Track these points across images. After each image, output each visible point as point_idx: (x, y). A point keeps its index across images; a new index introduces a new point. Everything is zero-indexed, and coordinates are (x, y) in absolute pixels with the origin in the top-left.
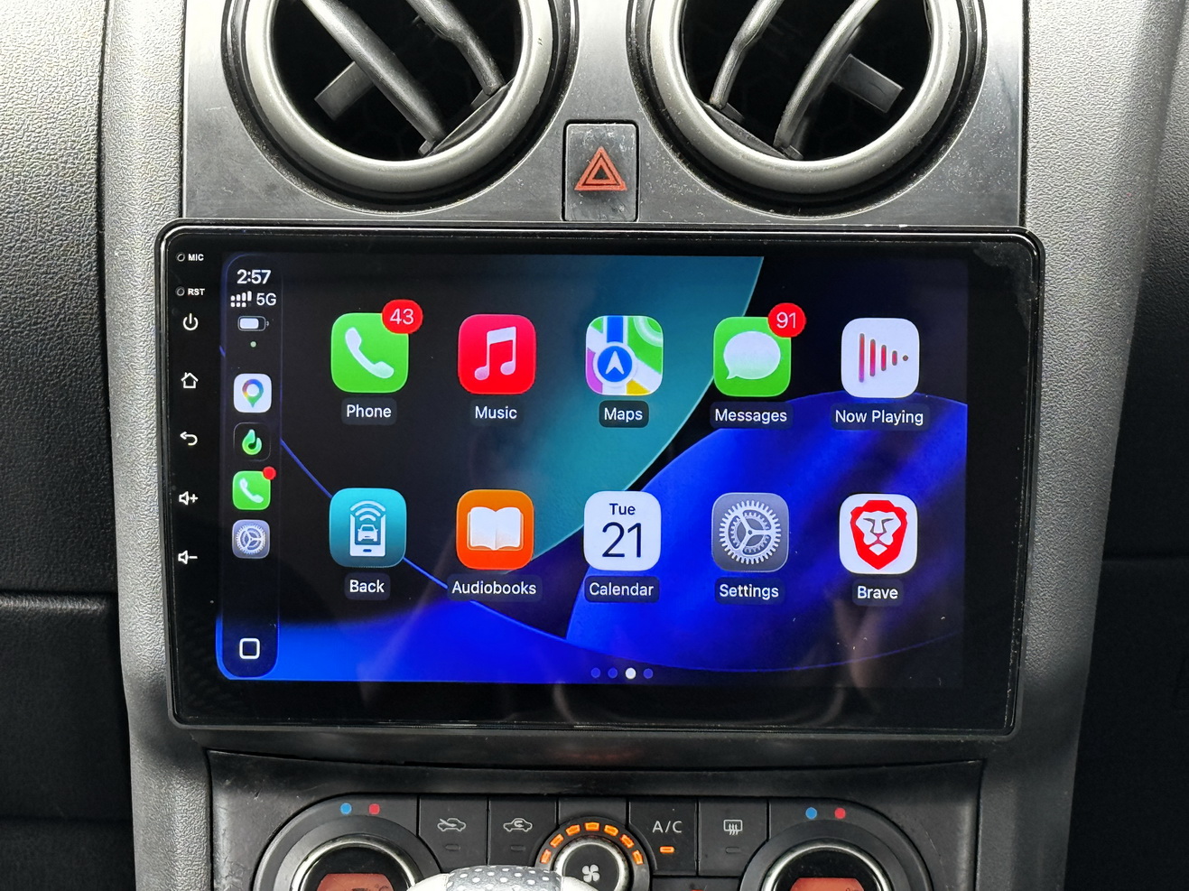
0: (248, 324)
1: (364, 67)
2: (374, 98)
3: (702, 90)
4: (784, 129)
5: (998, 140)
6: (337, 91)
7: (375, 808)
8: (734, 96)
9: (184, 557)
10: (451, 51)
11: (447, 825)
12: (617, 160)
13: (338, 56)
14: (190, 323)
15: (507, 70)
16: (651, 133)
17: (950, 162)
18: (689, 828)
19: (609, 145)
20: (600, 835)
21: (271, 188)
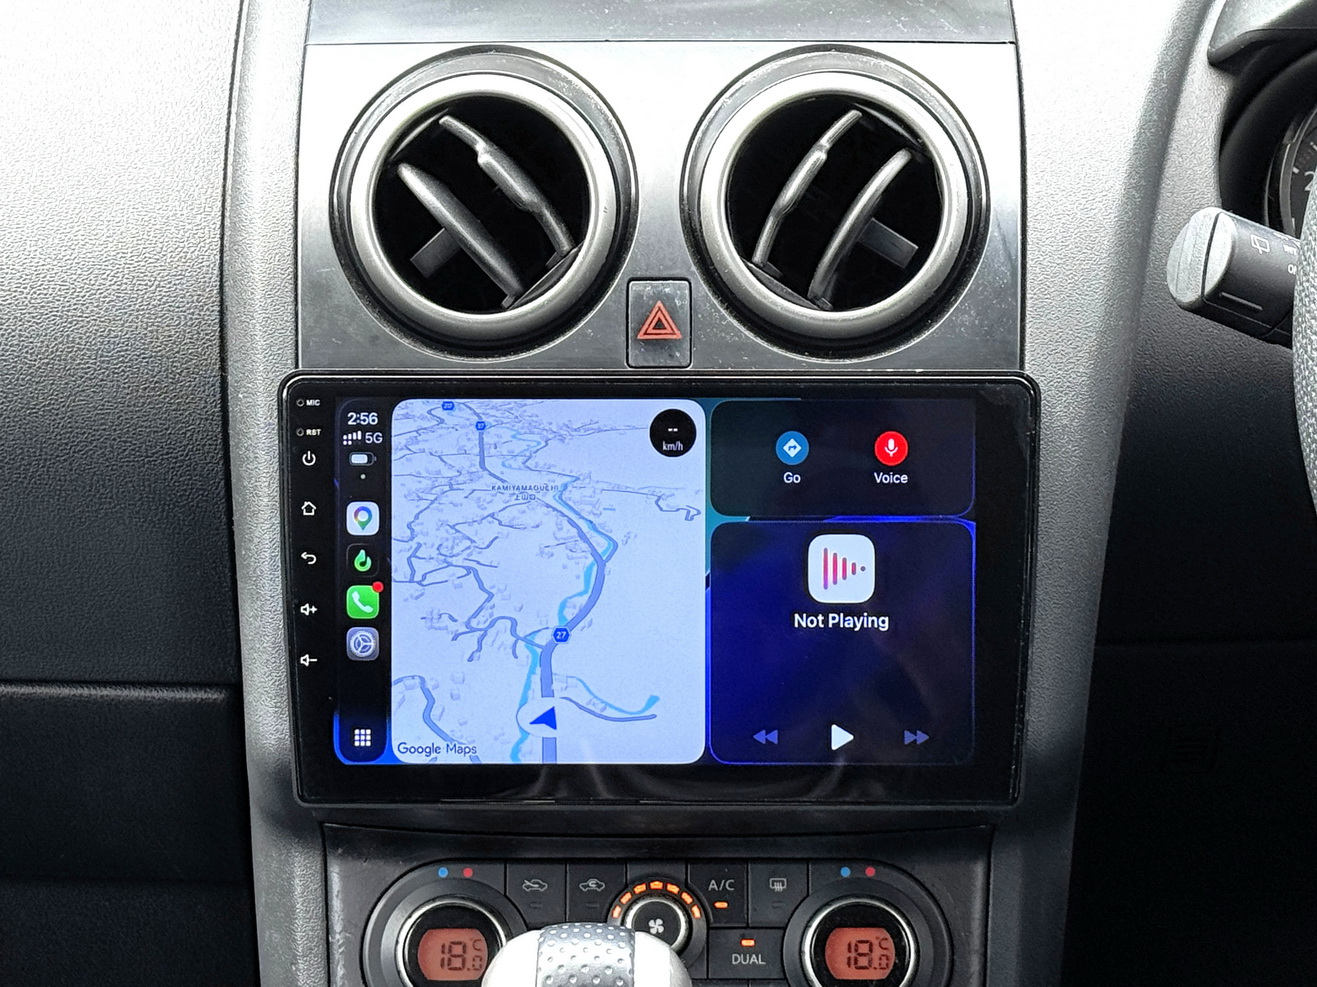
0: (359, 459)
1: (453, 235)
2: (461, 258)
3: (746, 251)
4: (817, 284)
5: (1001, 293)
6: (429, 254)
7: (468, 872)
8: (773, 256)
9: (306, 660)
10: (529, 220)
11: (531, 885)
12: (673, 312)
13: (432, 223)
14: (309, 459)
15: (577, 235)
16: (702, 288)
17: (960, 312)
18: (740, 887)
19: (667, 299)
20: (664, 893)
21: (374, 339)
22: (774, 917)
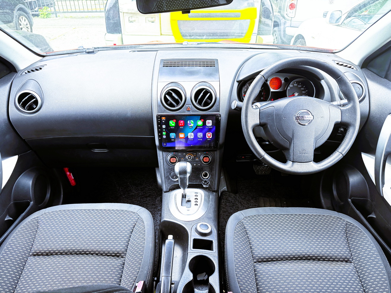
0: (163, 121)
1: (170, 101)
2: (171, 103)
3: (196, 102)
4: (202, 105)
5: (218, 105)
7: (174, 153)
8: (198, 102)
9: (160, 138)
10: (177, 100)
11: (179, 154)
12: (190, 108)
13: (168, 100)
14: (159, 122)
15: (181, 101)
16: (192, 105)
17: (214, 107)
18: (196, 154)
19: (189, 107)
20: (190, 155)
21: (164, 110)
22: (199, 156)
